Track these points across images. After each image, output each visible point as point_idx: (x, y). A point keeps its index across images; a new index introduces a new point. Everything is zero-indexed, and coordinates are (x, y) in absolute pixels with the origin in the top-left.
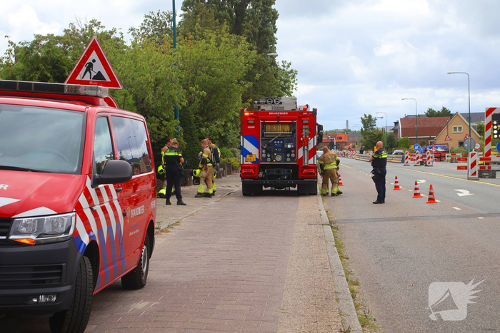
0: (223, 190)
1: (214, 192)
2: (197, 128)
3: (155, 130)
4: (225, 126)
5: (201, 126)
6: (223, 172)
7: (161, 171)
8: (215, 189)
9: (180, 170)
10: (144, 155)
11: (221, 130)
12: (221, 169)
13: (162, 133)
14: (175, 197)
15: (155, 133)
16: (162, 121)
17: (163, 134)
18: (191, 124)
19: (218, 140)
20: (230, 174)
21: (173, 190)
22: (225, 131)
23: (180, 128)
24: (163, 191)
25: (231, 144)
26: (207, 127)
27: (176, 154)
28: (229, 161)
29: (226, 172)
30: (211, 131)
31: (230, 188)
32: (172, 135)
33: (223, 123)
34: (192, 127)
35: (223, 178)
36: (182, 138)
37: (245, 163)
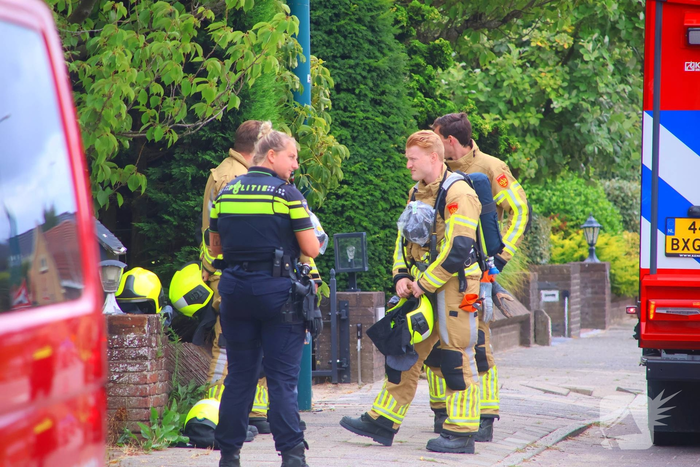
0: (543, 412)
1: (487, 420)
2: (417, 69)
3: (175, 73)
4: (570, 56)
5: (436, 58)
6: (556, 310)
7: (193, 297)
8: (493, 404)
9: (299, 297)
10: (51, 220)
11: (549, 78)
12: (551, 296)
13: (210, 91)
14: (268, 441)
15: (172, 90)
16: (206, 22)
17: (216, 96)
18: (378, 45)
19: (535, 133)
20: (601, 325)
21: (261, 404)
22: (572, 86)
23: (316, 66)
24: (208, 410)
25: (606, 159)
26: (472, 61)
27: (281, 207)
28: (592, 250)
29: (573, 309)
30: (497, 86)
31: (585, 403)
32: (269, 103)
33: (565, 41)
34: (383, 63)
35: (558, 344)
36: (323, 123)
37: (663, 263)
